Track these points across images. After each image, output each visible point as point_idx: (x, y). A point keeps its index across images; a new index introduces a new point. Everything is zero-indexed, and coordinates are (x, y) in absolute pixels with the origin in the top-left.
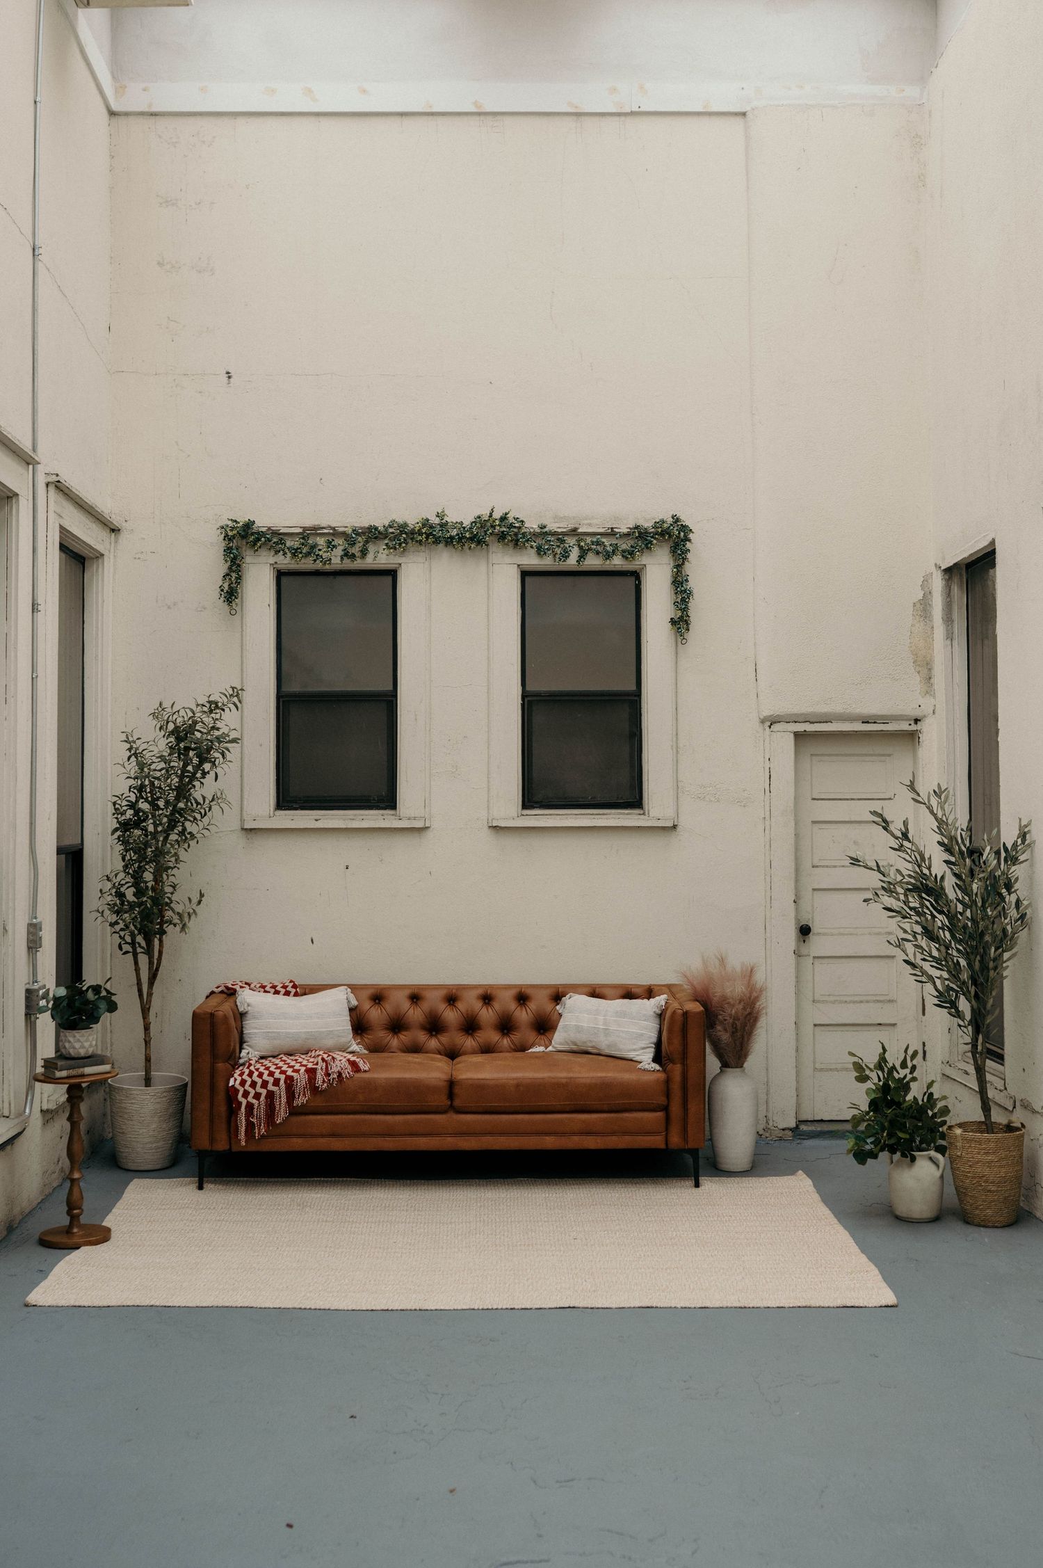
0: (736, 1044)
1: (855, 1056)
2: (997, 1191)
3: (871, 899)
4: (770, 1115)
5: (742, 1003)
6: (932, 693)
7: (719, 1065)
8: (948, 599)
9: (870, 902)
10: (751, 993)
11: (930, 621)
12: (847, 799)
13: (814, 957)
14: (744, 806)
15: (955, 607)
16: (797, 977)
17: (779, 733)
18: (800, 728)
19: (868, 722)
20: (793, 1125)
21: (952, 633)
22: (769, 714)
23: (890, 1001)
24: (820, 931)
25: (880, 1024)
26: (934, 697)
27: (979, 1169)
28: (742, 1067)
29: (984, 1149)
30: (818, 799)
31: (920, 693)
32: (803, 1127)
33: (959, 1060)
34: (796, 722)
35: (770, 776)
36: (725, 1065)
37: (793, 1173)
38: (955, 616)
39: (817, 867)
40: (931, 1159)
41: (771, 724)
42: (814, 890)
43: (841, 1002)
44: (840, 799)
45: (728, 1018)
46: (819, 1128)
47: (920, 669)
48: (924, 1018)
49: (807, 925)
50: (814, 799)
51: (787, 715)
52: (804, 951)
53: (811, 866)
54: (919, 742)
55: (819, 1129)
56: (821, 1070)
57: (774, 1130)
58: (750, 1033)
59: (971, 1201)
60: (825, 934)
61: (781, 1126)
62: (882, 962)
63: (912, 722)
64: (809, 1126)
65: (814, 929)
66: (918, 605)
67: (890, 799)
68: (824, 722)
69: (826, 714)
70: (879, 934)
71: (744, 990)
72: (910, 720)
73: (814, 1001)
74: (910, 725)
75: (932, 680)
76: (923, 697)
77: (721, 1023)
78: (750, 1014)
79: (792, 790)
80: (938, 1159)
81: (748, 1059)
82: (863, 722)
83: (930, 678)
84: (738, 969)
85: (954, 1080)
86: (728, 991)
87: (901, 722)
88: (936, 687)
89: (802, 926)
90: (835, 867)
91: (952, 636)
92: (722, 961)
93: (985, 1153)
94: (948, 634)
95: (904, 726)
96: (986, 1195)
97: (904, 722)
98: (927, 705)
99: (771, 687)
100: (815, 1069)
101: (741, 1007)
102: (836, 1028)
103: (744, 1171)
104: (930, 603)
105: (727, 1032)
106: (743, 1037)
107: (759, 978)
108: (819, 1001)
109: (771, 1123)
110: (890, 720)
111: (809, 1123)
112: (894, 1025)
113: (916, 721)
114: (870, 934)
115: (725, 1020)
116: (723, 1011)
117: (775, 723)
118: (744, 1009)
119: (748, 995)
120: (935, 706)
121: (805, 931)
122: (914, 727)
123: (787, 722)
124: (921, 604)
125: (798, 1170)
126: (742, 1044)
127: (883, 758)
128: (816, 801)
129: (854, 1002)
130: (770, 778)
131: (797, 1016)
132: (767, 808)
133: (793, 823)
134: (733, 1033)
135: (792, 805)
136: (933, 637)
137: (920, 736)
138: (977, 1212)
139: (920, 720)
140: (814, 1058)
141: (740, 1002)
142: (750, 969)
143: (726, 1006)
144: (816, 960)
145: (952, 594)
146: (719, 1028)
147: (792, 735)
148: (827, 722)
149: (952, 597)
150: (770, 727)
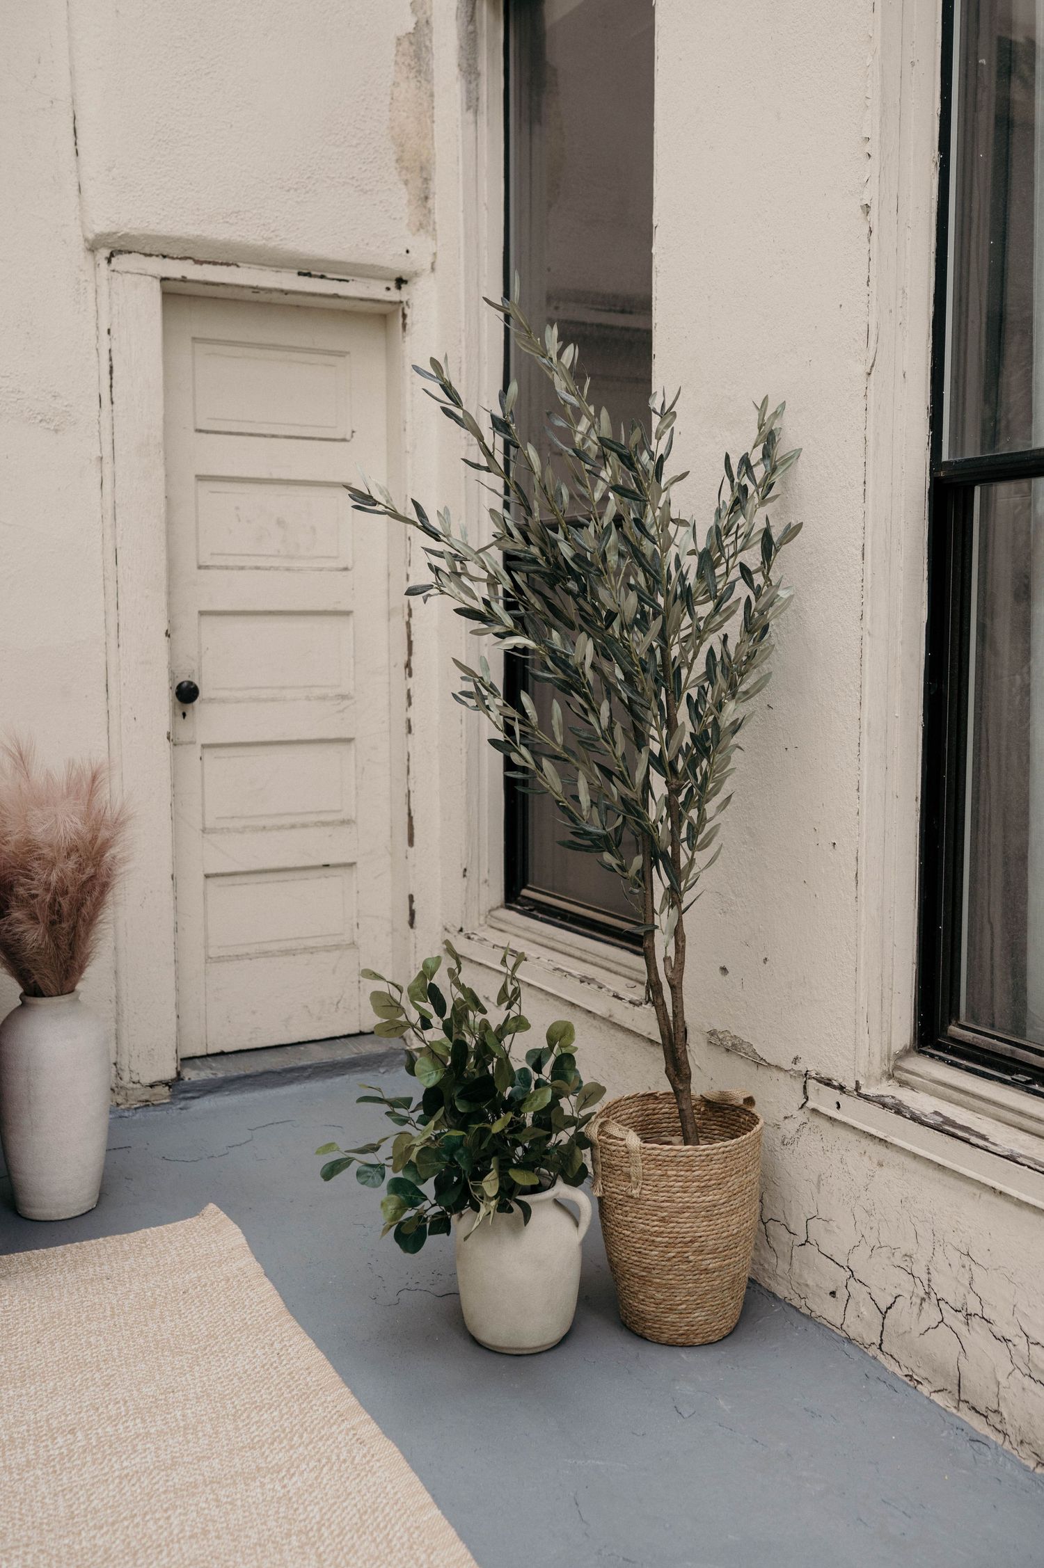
0: (58, 946)
1: (379, 977)
2: (721, 1268)
3: (431, 587)
4: (124, 1062)
5: (74, 857)
6: (430, 229)
7: (20, 990)
8: (471, 28)
9: (431, 592)
10: (95, 830)
11: (428, 81)
12: (265, 436)
13: (204, 746)
14: (56, 431)
15: (483, 44)
16: (173, 786)
17: (129, 275)
18: (176, 269)
19: (309, 275)
20: (170, 1074)
21: (478, 99)
22: (107, 230)
23: (344, 822)
24: (213, 694)
25: (328, 866)
26: (435, 238)
27: (686, 1226)
28: (72, 991)
29: (699, 1179)
30: (207, 432)
31: (408, 225)
32: (191, 1075)
33: (481, 925)
34: (164, 257)
35: (111, 367)
36: (32, 991)
37: (194, 1210)
38: (483, 65)
39: (207, 567)
40: (557, 1203)
41: (112, 255)
42: (202, 613)
43: (256, 829)
44: (251, 435)
45: (39, 892)
46: (220, 1071)
47: (409, 176)
48: (411, 850)
49: (191, 683)
50: (200, 431)
51: (148, 237)
52: (184, 733)
53: (195, 566)
54: (404, 326)
55: (220, 1075)
56: (220, 959)
57: (133, 1089)
58: (90, 922)
59: (659, 1296)
60: (224, 701)
61: (147, 1080)
62: (331, 751)
63: (392, 285)
64: (200, 1069)
65: (204, 693)
66: (406, 44)
67: (344, 440)
68: (222, 264)
69: (227, 246)
70: (324, 698)
71: (80, 826)
72: (387, 279)
73: (204, 830)
74: (388, 289)
75: (430, 203)
76: (414, 235)
77: (23, 903)
78: (92, 878)
79: (159, 403)
80: (574, 1203)
81: (84, 975)
82: (300, 274)
83: (426, 198)
84: (60, 775)
85: (480, 964)
86: (39, 833)
87: (373, 281)
88: (437, 216)
89: (180, 684)
90: (242, 568)
91: (477, 106)
92: (21, 760)
93: (700, 1189)
94: (469, 99)
95: (378, 290)
96: (695, 1281)
97: (378, 282)
98: (422, 251)
99: (109, 170)
100: (208, 959)
101: (71, 865)
102: (245, 879)
103: (86, 1213)
104: (428, 43)
105: (38, 923)
106: (74, 927)
107: (113, 794)
108: (213, 831)
109: (126, 1076)
110: (351, 275)
111: (197, 1061)
112: (352, 865)
113: (400, 282)
114: (308, 698)
115: (34, 896)
116: (27, 876)
117: (120, 252)
118: (80, 868)
119: (89, 836)
120: (435, 254)
121: (186, 694)
122: (394, 295)
123: (146, 255)
124: (411, 43)
125: (207, 1204)
126: (71, 946)
127: (331, 359)
128: (204, 435)
129: (280, 828)
130: (111, 372)
131: (176, 860)
132: (107, 437)
133: (160, 472)
134: (53, 923)
135: (159, 434)
136: (432, 116)
137: (407, 311)
138: (672, 1318)
139: (406, 282)
140: (207, 938)
141: (69, 855)
142: (89, 774)
143: (35, 864)
144: (207, 751)
145: (477, 16)
146: (17, 914)
147: (156, 285)
148: (228, 264)
149: (478, 24)
150: (109, 261)
